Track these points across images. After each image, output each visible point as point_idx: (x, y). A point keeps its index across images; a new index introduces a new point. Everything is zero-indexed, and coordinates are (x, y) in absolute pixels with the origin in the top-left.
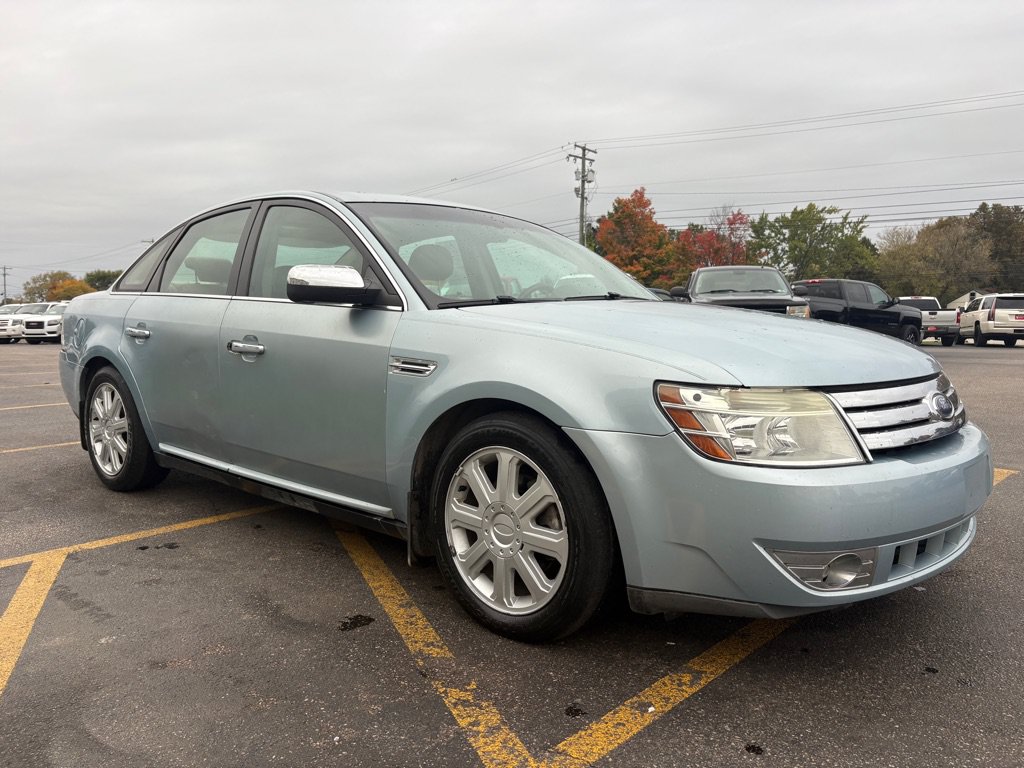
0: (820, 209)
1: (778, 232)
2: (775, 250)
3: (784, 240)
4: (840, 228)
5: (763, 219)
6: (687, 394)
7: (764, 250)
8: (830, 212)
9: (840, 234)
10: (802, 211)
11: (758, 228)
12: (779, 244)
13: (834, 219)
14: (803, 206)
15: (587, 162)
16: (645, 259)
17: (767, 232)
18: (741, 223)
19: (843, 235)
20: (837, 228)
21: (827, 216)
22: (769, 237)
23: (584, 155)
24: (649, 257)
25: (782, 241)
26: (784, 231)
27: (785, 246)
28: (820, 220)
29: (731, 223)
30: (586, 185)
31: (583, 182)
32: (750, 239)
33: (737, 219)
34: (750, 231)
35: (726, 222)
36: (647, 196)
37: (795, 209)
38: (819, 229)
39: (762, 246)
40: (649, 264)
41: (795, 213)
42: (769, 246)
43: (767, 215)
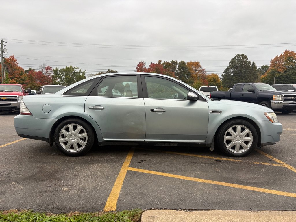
0: (73, 67)
1: (62, 73)
2: (61, 78)
3: (64, 76)
4: (79, 73)
5: (57, 69)
6: (267, 113)
7: (58, 78)
8: (76, 68)
9: (79, 75)
10: (69, 68)
11: (56, 71)
12: (62, 76)
13: (78, 71)
14: (69, 66)
15: (3, 45)
16: (16, 78)
17: (58, 73)
18: (50, 70)
19: (80, 75)
20: (78, 73)
21: (75, 70)
22: (59, 74)
23: (2, 43)
24: (18, 78)
25: (63, 76)
26: (64, 73)
27: (64, 77)
28: (73, 70)
29: (47, 69)
30: (3, 53)
31: (2, 52)
32: (53, 74)
33: (48, 68)
34: (53, 72)
35: (45, 69)
36: (15, 58)
37: (67, 67)
38: (73, 73)
39: (57, 77)
40: (18, 80)
41: (67, 68)
42: (59, 77)
43: (58, 68)
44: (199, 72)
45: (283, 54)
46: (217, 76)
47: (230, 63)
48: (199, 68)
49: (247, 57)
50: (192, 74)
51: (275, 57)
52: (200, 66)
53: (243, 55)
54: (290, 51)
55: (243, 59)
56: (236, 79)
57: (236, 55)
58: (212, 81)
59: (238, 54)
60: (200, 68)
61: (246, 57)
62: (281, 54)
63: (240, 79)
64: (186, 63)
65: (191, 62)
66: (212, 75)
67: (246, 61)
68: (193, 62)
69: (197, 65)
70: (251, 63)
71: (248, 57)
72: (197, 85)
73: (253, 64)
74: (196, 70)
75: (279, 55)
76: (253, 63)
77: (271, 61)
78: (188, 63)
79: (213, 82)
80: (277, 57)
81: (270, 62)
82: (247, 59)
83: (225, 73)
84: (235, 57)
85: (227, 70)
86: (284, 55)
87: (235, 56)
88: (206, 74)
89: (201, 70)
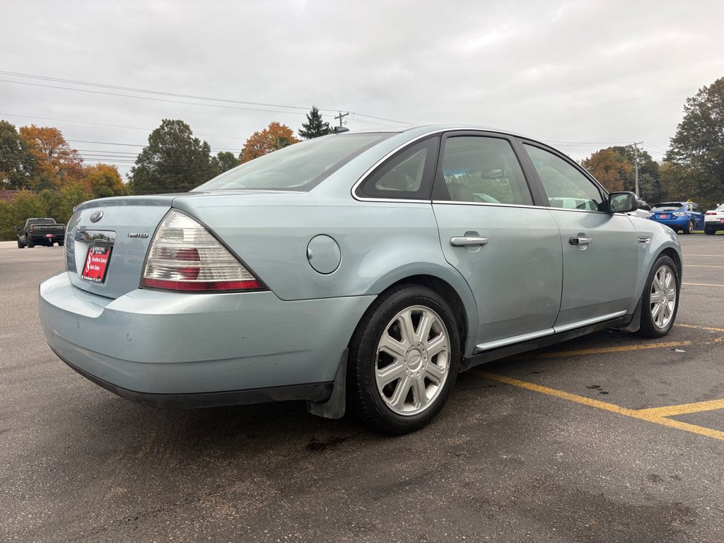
44: (59, 158)
45: (268, 130)
46: (113, 170)
47: (149, 140)
48: (60, 146)
49: (190, 128)
50: (40, 162)
51: (252, 134)
52: (62, 142)
53: (179, 122)
54: (281, 125)
55: (181, 131)
56: (169, 180)
57: (163, 120)
58: (102, 184)
59: (168, 119)
60: (63, 145)
61: (187, 127)
62: (265, 130)
63: (179, 180)
64: (18, 129)
65: (34, 128)
66: (101, 167)
67: (190, 138)
68: (39, 126)
69: (53, 137)
70: (201, 144)
71: (192, 130)
72: (72, 194)
73: (205, 147)
74: (51, 153)
75: (260, 131)
76: (205, 143)
77: (246, 143)
78: (22, 130)
79: (107, 187)
80: (256, 134)
81: (244, 145)
82: (191, 133)
83: (140, 165)
84: (162, 127)
85: (144, 157)
86: (268, 132)
87: (162, 123)
88: (82, 164)
89: (65, 153)
